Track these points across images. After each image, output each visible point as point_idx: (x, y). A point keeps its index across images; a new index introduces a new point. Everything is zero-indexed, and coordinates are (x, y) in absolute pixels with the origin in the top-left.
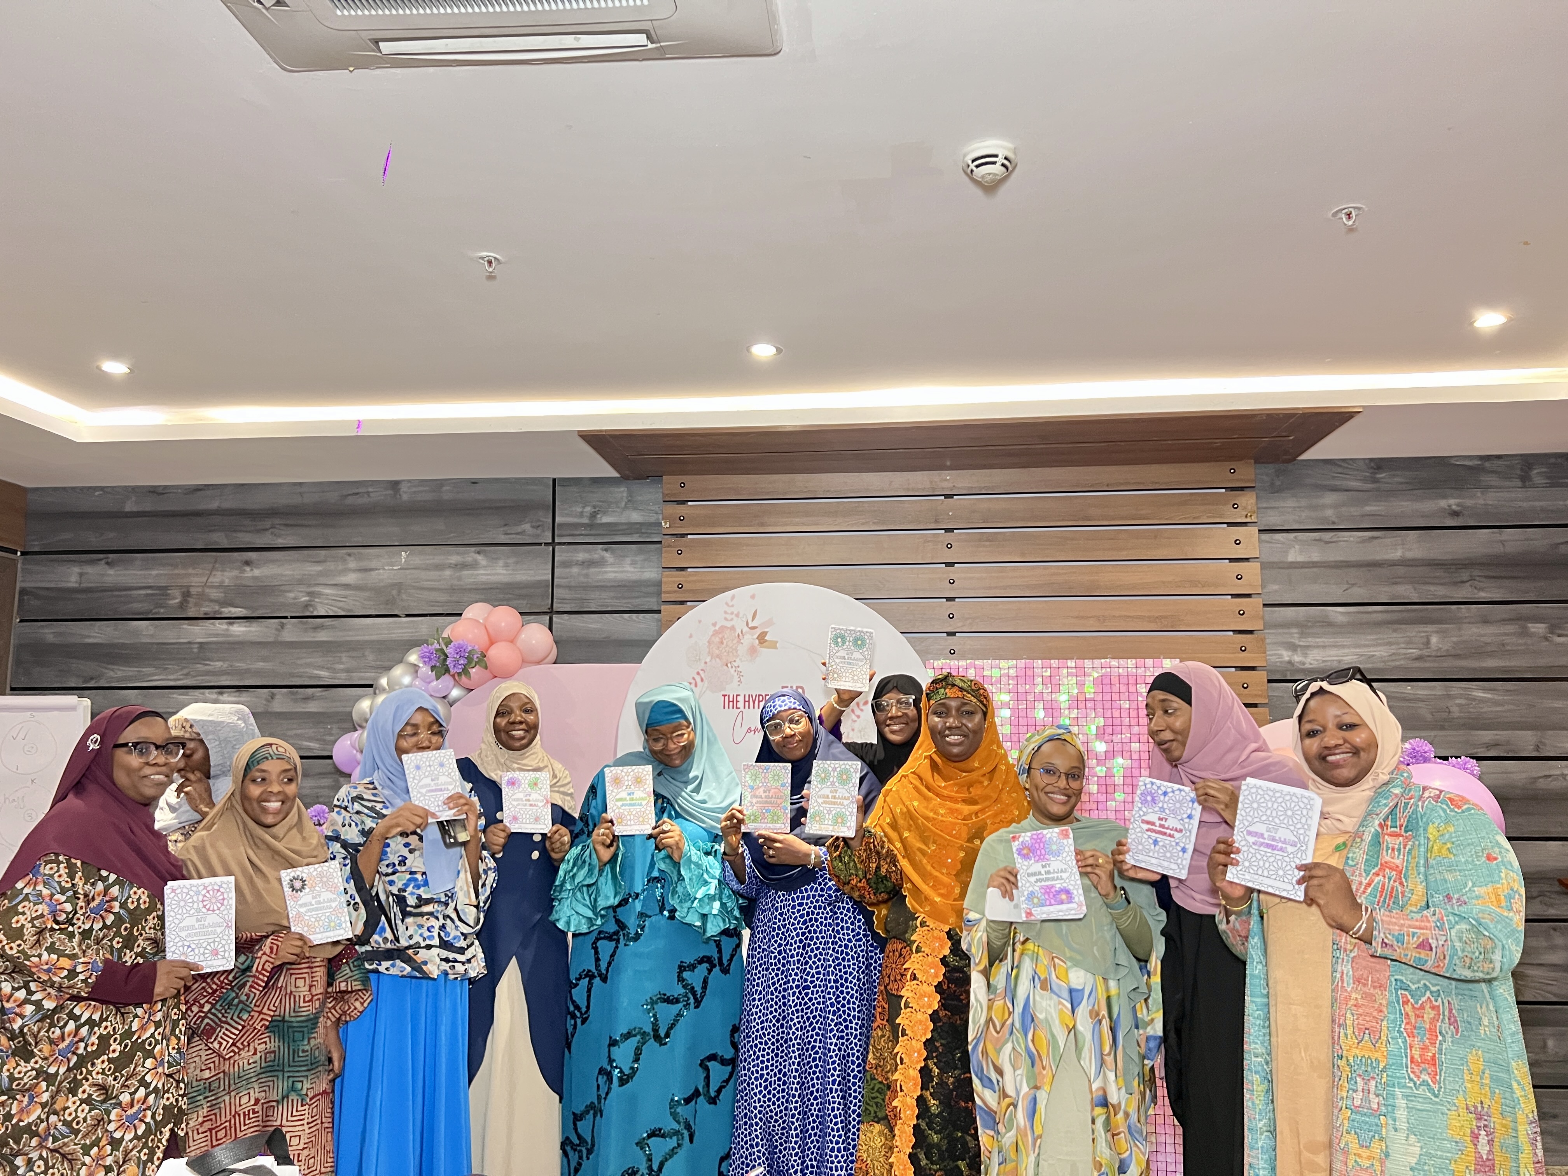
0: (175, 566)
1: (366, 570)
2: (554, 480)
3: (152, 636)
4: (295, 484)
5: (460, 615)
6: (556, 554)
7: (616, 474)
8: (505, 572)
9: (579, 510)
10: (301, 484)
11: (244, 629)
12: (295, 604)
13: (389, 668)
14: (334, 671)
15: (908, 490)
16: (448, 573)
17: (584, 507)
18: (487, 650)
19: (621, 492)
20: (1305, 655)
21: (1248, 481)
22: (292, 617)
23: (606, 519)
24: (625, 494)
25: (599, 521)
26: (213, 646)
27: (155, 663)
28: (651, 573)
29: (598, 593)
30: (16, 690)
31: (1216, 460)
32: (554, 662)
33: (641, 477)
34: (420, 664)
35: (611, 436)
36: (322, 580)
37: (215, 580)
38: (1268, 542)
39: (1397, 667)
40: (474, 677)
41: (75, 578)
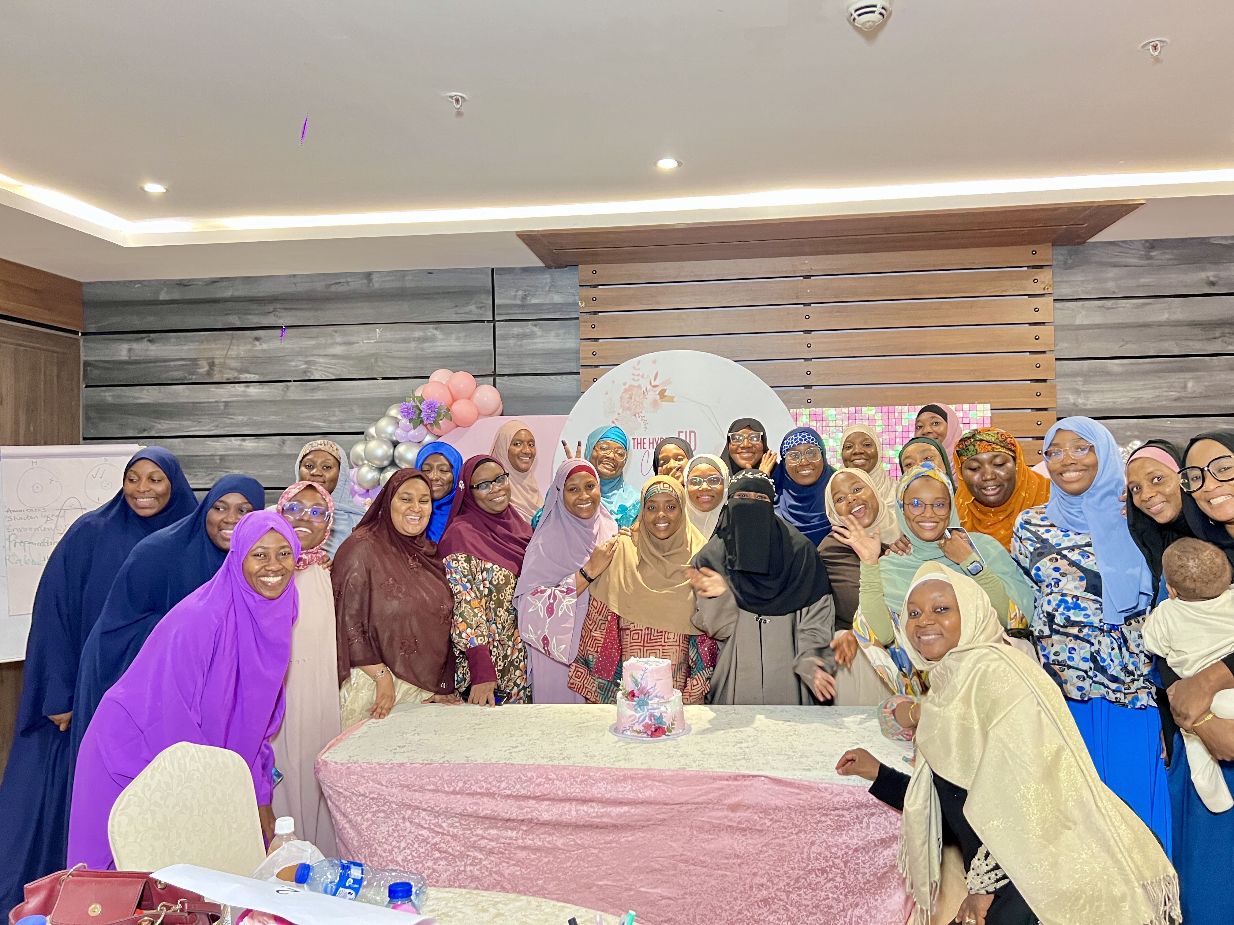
0: (202, 342)
1: (349, 344)
2: (493, 270)
3: (187, 397)
4: (290, 276)
5: (428, 377)
6: (497, 329)
7: (542, 264)
8: (457, 344)
9: (513, 293)
10: (294, 276)
11: (257, 390)
12: (296, 371)
13: (377, 420)
14: (331, 422)
15: (774, 272)
16: (413, 345)
17: (517, 291)
18: (451, 406)
19: (546, 278)
20: (1087, 399)
21: (1047, 260)
22: (294, 381)
23: (534, 301)
24: (549, 281)
25: (529, 303)
26: (234, 404)
27: (191, 417)
28: (571, 343)
29: (530, 359)
30: (88, 440)
31: (1021, 243)
32: (502, 415)
33: (561, 266)
34: (400, 417)
35: (541, 235)
36: (316, 352)
37: (233, 352)
38: (1061, 309)
39: (1160, 406)
40: (443, 427)
41: (125, 353)
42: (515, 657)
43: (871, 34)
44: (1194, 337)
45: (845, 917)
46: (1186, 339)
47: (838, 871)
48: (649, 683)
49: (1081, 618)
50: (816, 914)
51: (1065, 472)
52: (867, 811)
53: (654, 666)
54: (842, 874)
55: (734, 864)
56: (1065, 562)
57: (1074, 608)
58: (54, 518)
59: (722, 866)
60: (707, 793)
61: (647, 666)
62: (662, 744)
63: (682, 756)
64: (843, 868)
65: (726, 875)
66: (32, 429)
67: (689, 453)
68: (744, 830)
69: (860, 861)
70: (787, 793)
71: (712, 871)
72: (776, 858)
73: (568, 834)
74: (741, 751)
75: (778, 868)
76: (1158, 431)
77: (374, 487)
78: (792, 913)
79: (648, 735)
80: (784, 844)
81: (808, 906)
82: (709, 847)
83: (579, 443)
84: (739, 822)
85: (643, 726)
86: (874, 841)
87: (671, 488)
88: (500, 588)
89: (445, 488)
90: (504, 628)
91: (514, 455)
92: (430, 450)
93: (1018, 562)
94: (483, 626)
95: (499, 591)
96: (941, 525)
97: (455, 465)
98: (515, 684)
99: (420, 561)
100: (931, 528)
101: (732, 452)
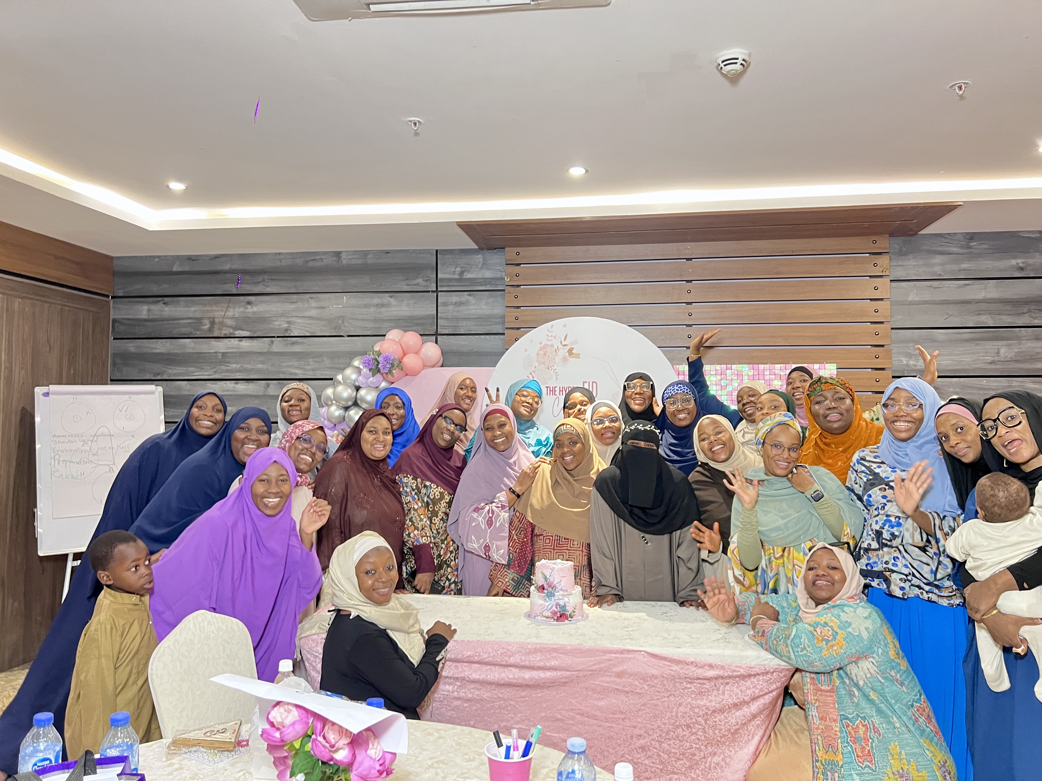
0: (205, 305)
1: (322, 308)
2: (437, 251)
4: (276, 254)
5: (385, 335)
6: (439, 298)
7: (476, 247)
8: (408, 309)
9: (453, 270)
10: (280, 254)
11: (248, 344)
12: (279, 329)
13: (343, 369)
14: (305, 370)
15: (664, 255)
16: (372, 309)
17: (456, 268)
18: (402, 359)
19: (479, 258)
21: (885, 248)
22: (278, 337)
23: (468, 276)
24: (481, 260)
25: (465, 277)
26: (230, 354)
27: (196, 365)
28: (498, 310)
29: (465, 322)
30: (114, 381)
31: (863, 235)
32: (442, 366)
33: (491, 249)
34: (361, 367)
35: (477, 225)
36: (295, 314)
37: (230, 313)
38: (895, 288)
39: (977, 368)
40: (395, 375)
41: (145, 312)
42: (447, 557)
43: (734, 79)
44: (1006, 313)
45: (706, 763)
46: (999, 314)
47: (700, 727)
48: (555, 579)
50: (682, 760)
51: (896, 421)
52: (723, 681)
53: (560, 566)
54: (703, 729)
55: (619, 718)
57: (897, 526)
58: (89, 442)
59: (610, 720)
60: (600, 663)
61: (554, 566)
62: (565, 626)
63: (580, 635)
64: (704, 725)
65: (612, 727)
66: (72, 372)
67: (591, 399)
68: (627, 692)
69: (717, 719)
70: (661, 665)
71: (602, 723)
72: (651, 715)
73: (492, 690)
74: (627, 633)
75: (653, 723)
76: (976, 388)
77: (340, 422)
78: (664, 758)
79: (554, 619)
80: (657, 705)
81: (677, 753)
82: (600, 704)
83: (498, 390)
84: (624, 686)
85: (551, 612)
86: (728, 705)
87: (572, 429)
88: (435, 502)
89: (399, 421)
90: (439, 533)
91: (459, 396)
92: (387, 393)
93: (851, 490)
94: (427, 529)
95: (435, 504)
96: (792, 465)
97: (406, 405)
98: (447, 579)
99: (382, 481)
100: (785, 467)
101: (627, 397)
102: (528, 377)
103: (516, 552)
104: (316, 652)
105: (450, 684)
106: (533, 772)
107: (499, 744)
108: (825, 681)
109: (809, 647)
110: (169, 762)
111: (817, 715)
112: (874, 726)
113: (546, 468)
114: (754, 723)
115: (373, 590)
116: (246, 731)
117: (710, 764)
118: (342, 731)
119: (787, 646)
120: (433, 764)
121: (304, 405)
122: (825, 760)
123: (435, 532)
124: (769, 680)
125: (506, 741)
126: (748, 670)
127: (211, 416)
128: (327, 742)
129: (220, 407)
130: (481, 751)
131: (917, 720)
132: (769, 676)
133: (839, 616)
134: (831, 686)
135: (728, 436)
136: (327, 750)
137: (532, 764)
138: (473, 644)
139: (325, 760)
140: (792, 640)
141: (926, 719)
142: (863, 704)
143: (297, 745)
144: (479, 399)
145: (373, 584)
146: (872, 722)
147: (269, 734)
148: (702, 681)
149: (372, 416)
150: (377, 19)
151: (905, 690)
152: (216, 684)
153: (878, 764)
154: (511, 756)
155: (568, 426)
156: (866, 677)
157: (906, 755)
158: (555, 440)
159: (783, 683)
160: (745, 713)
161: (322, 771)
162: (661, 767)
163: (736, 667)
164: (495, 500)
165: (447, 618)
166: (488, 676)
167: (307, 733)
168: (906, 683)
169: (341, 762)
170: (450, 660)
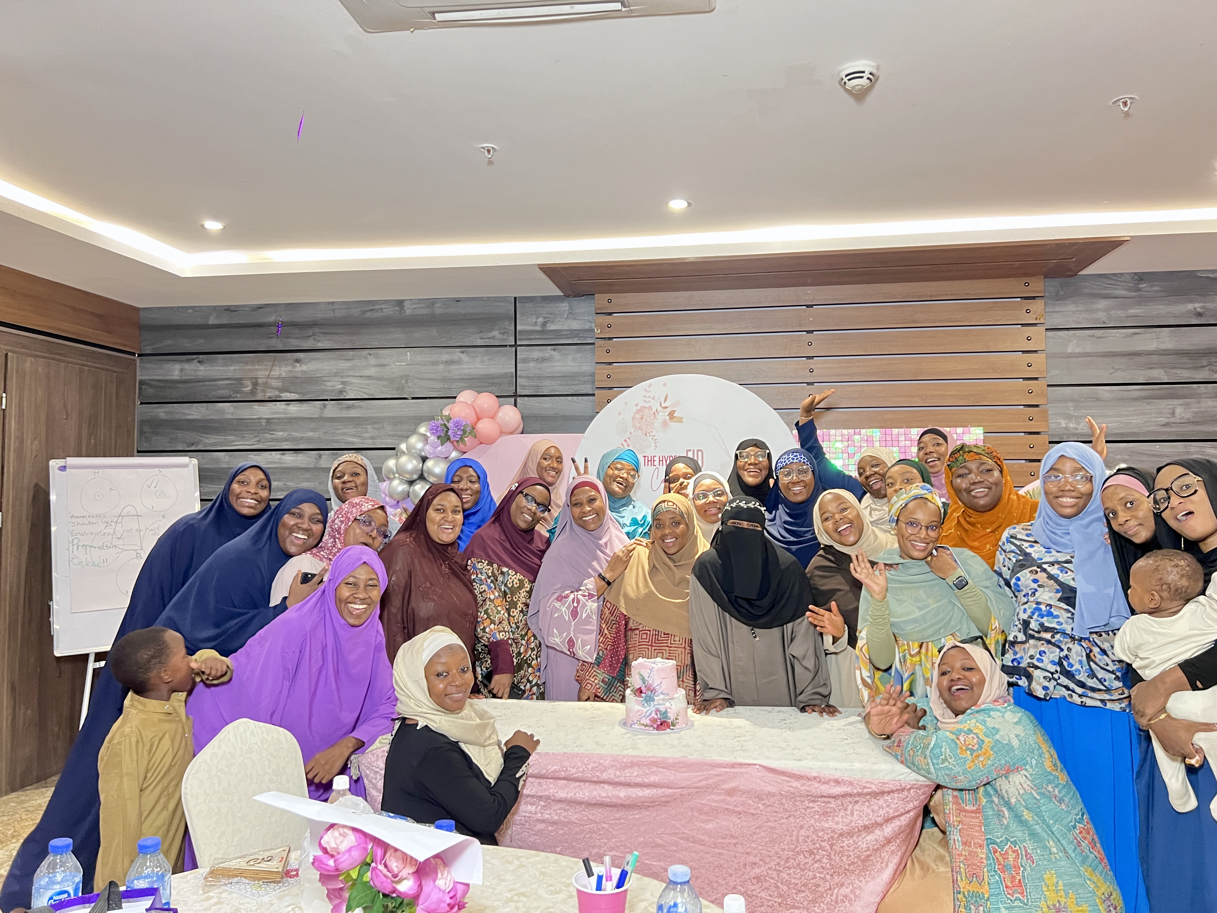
0: (246, 363)
1: (383, 366)
2: (515, 298)
3: (233, 414)
4: (329, 303)
5: (455, 397)
6: (518, 353)
7: (561, 294)
8: (482, 367)
9: (534, 320)
10: (333, 303)
11: (296, 408)
12: (333, 390)
13: (408, 437)
14: (363, 438)
15: (779, 301)
16: (441, 367)
17: (537, 318)
18: (476, 424)
19: (564, 306)
20: (1078, 423)
21: (1039, 292)
22: (331, 400)
23: (551, 327)
24: (567, 308)
25: (548, 329)
26: (275, 421)
27: (236, 433)
28: (587, 367)
29: (548, 381)
30: (142, 452)
31: (1014, 276)
32: (522, 433)
33: (578, 295)
34: (428, 434)
35: (562, 268)
36: (351, 373)
37: (276, 373)
38: (1052, 338)
39: (1149, 431)
40: (468, 444)
41: (177, 372)
42: (528, 655)
43: (860, 95)
44: (1182, 366)
45: (832, 895)
46: (1174, 367)
47: (825, 853)
48: (655, 681)
49: (1054, 625)
50: (804, 892)
51: (1061, 497)
52: (851, 799)
53: (660, 665)
54: (828, 856)
55: (730, 843)
56: (1044, 575)
57: (1047, 616)
58: (112, 524)
59: (719, 845)
60: (707, 779)
61: (653, 665)
62: (667, 735)
63: (684, 746)
64: (829, 850)
65: (723, 853)
66: (93, 441)
67: (696, 470)
68: (739, 813)
69: (845, 844)
70: (779, 781)
71: (710, 849)
72: (768, 839)
73: (581, 811)
74: (739, 743)
75: (770, 849)
76: (1147, 455)
77: (404, 499)
78: (783, 890)
79: (654, 728)
80: (775, 827)
81: (797, 884)
82: (707, 827)
83: (586, 461)
84: (735, 806)
85: (650, 720)
86: (857, 827)
87: (675, 506)
88: (514, 591)
89: (473, 497)
90: (518, 627)
91: (542, 468)
92: (459, 464)
93: (1000, 575)
94: (505, 623)
95: (513, 594)
96: (931, 545)
97: (482, 478)
98: (529, 681)
99: (450, 568)
100: (922, 548)
101: (740, 468)
102: (622, 444)
103: (606, 649)
104: (378, 767)
105: (532, 804)
106: (629, 906)
107: (590, 873)
108: (969, 800)
109: (951, 758)
110: (206, 895)
111: (960, 839)
112: (1026, 851)
113: (642, 553)
114: (888, 849)
115: (446, 695)
116: (296, 859)
117: (837, 897)
118: (407, 859)
119: (925, 758)
120: (512, 897)
121: (360, 480)
122: (969, 891)
123: (514, 626)
124: (905, 798)
125: (598, 869)
126: (881, 786)
127: (256, 494)
128: (388, 871)
129: (265, 483)
130: (568, 882)
131: (1079, 844)
132: (906, 793)
133: (985, 721)
134: (977, 806)
135: (855, 513)
136: (389, 881)
137: (628, 897)
138: (559, 757)
139: (387, 892)
140: (932, 750)
141: (1090, 843)
142: (1014, 826)
143: (354, 874)
144: (565, 471)
145: (446, 688)
146: (1024, 847)
147: (321, 862)
148: (827, 800)
149: (439, 491)
150: (443, 30)
151: (1064, 807)
152: (260, 804)
153: (1030, 896)
154: (603, 887)
155: (670, 504)
156: (1019, 794)
157: (1064, 886)
158: (654, 520)
159: (922, 801)
160: (877, 837)
161: (383, 905)
162: (780, 900)
163: (867, 782)
164: (582, 588)
165: (529, 727)
166: (577, 794)
167: (365, 860)
168: (1066, 800)
169: (405, 893)
170: (533, 776)
